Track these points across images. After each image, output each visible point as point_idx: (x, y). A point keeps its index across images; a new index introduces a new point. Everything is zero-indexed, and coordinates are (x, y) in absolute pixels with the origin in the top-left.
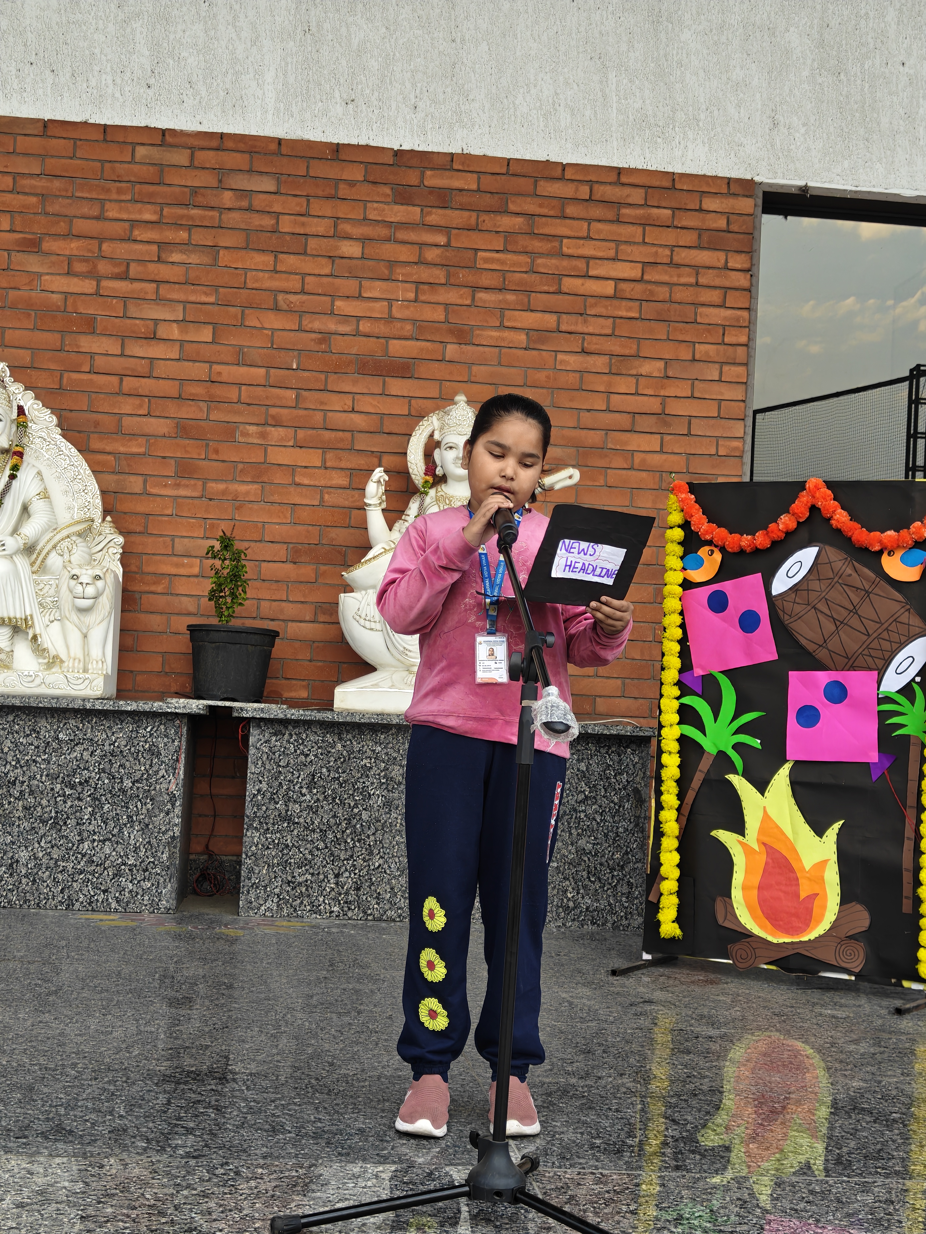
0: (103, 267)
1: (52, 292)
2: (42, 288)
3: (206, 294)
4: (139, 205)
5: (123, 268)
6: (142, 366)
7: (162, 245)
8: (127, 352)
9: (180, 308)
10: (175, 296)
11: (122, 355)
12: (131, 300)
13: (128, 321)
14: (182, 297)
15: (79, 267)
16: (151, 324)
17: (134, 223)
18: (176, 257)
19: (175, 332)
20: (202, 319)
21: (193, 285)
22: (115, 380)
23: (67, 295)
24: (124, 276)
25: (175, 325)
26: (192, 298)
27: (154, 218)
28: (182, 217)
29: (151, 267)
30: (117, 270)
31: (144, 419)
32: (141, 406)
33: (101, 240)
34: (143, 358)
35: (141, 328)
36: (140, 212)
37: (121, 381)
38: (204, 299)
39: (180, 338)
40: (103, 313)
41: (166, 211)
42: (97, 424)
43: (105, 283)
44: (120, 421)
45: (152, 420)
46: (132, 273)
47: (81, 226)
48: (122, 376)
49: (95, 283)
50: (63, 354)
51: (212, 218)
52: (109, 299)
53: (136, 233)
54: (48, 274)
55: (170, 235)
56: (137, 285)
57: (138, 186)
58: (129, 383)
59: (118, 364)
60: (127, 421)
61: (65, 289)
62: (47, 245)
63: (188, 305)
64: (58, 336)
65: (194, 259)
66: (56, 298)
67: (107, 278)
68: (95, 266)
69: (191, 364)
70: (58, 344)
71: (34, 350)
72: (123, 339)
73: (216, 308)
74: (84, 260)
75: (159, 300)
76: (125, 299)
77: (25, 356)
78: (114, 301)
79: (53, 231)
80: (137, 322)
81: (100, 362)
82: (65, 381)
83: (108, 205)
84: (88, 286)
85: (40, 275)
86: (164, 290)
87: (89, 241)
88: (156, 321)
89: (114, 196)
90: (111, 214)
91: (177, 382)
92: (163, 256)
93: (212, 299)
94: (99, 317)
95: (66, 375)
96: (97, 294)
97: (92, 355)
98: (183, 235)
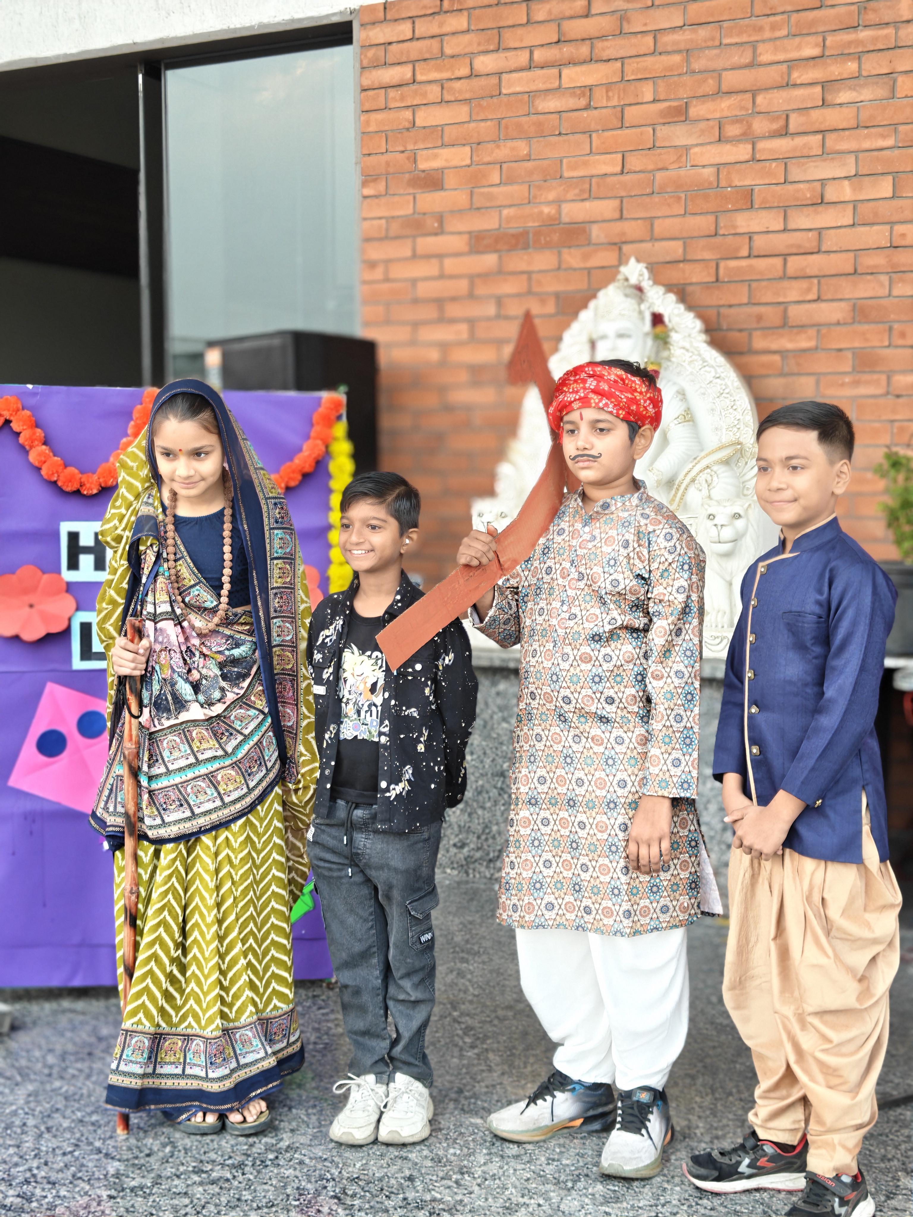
0: (760, 126)
1: (704, 166)
2: (693, 163)
3: (883, 137)
4: (797, 40)
5: (782, 122)
6: (808, 240)
7: (826, 85)
8: (791, 225)
9: (851, 159)
10: (844, 146)
11: (785, 230)
12: (794, 161)
13: (790, 187)
14: (852, 145)
15: (732, 130)
16: (818, 185)
17: (792, 64)
18: (844, 96)
19: (847, 192)
20: (880, 169)
21: (867, 127)
22: (777, 262)
23: (719, 167)
24: (784, 132)
25: (846, 183)
26: (867, 145)
27: (816, 52)
28: (850, 43)
29: (815, 114)
30: (775, 126)
31: (814, 306)
32: (809, 290)
33: (754, 93)
34: (810, 230)
35: (807, 192)
36: (799, 47)
37: (785, 262)
38: (881, 143)
39: (853, 198)
40: (761, 182)
41: (830, 40)
42: (759, 318)
43: (761, 145)
44: (785, 311)
45: (823, 305)
46: (793, 127)
47: (731, 79)
48: (785, 256)
49: (750, 147)
50: (718, 239)
51: (886, 37)
52: (767, 164)
53: (795, 75)
54: (697, 145)
55: (835, 70)
56: (799, 141)
57: (795, 17)
58: (795, 264)
59: (781, 242)
60: (793, 311)
61: (718, 160)
62: (693, 112)
63: (861, 155)
64: (711, 218)
65: (866, 94)
66: (709, 173)
67: (764, 137)
68: (750, 126)
69: (867, 228)
70: (713, 228)
71: (686, 240)
72: (785, 210)
73: (896, 152)
74: (737, 120)
75: (825, 153)
76: (785, 161)
77: (676, 249)
78: (774, 164)
79: (700, 92)
80: (801, 186)
81: (759, 242)
82: (721, 271)
83: (761, 48)
84: (743, 152)
85: (687, 148)
86: (831, 140)
87: (740, 97)
88: (823, 182)
89: (767, 34)
90: (765, 58)
91: (852, 255)
92: (829, 98)
93: (890, 142)
94: (757, 188)
95: (722, 264)
96: (753, 159)
97: (750, 236)
98: (852, 66)
